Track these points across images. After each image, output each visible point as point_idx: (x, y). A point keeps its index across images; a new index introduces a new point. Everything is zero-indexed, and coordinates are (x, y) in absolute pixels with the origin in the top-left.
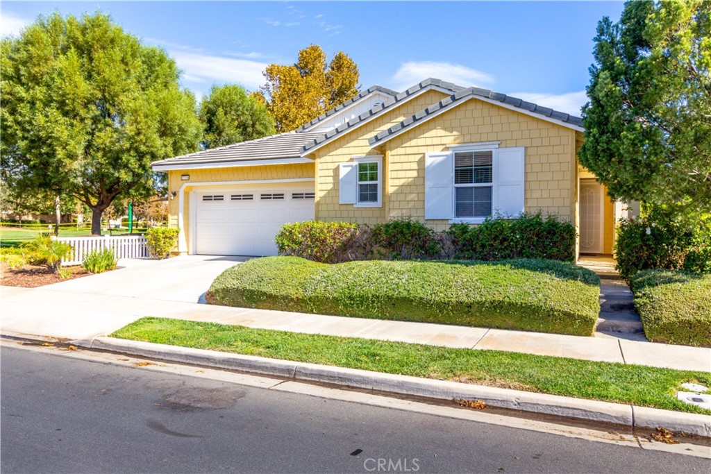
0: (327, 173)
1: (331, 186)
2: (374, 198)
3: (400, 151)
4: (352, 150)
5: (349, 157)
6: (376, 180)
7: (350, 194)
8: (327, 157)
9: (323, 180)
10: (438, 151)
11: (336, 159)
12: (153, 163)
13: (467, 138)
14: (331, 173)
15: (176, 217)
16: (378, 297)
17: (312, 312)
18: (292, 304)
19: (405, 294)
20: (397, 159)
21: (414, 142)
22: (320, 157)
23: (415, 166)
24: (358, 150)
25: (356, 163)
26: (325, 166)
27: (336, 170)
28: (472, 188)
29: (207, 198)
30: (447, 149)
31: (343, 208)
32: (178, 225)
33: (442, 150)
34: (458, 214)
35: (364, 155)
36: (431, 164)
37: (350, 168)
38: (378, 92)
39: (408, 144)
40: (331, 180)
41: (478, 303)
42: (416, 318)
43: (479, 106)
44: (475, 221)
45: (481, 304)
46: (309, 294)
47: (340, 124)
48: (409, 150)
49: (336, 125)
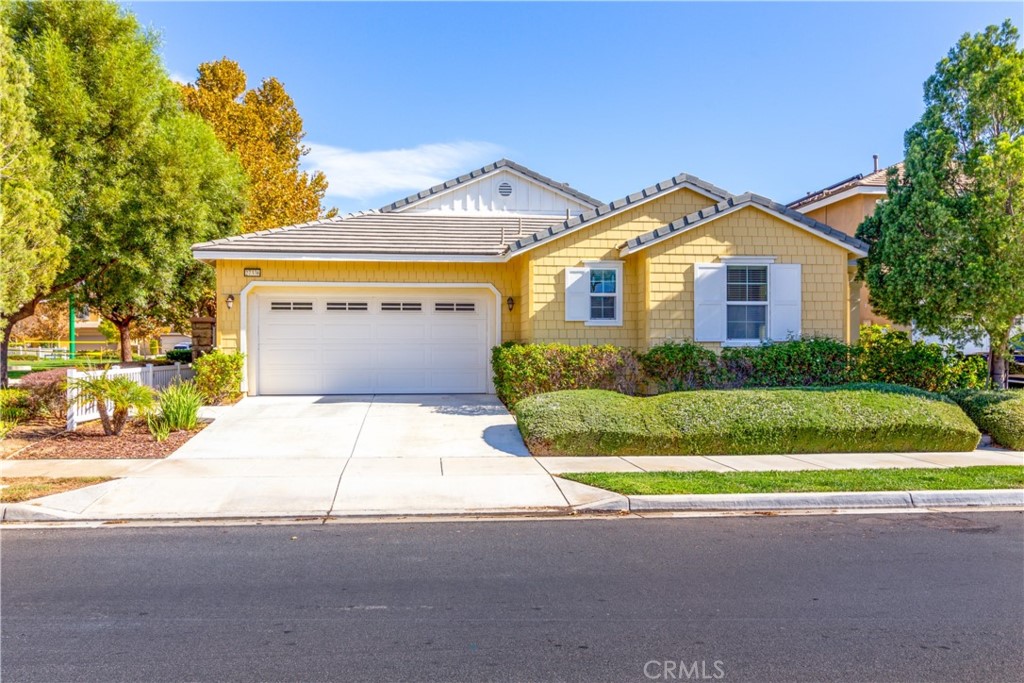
0: (545, 280)
1: (551, 298)
2: (610, 314)
3: (662, 258)
4: (581, 252)
5: (577, 261)
6: (615, 292)
7: (579, 309)
8: (546, 259)
9: (540, 289)
10: (708, 262)
11: (558, 261)
12: (195, 245)
13: (741, 250)
14: (552, 280)
15: (234, 336)
17: (693, 453)
18: (668, 445)
19: (807, 424)
20: (659, 268)
21: (679, 250)
22: (536, 258)
23: (681, 278)
24: (590, 252)
25: (587, 269)
26: (542, 270)
27: (560, 277)
28: (744, 306)
29: (277, 306)
30: (718, 260)
31: (571, 326)
32: (238, 348)
33: (713, 262)
34: (730, 336)
35: (598, 260)
36: (701, 276)
37: (580, 275)
38: (509, 170)
39: (672, 251)
40: (551, 289)
41: (885, 428)
42: (816, 449)
43: (753, 215)
44: (750, 344)
45: (888, 429)
46: (690, 433)
47: (448, 206)
48: (674, 259)
49: (443, 207)
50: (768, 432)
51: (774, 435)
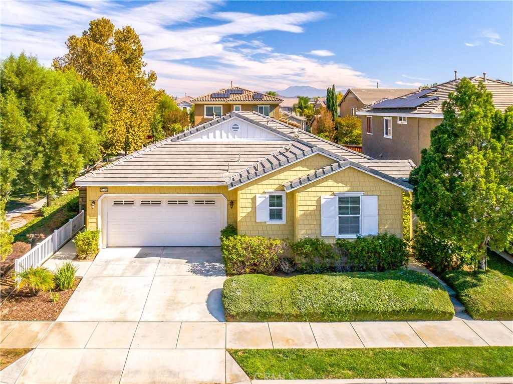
0: (246, 201)
1: (249, 210)
2: (280, 218)
3: (304, 193)
4: (264, 187)
5: (262, 191)
6: (282, 206)
7: (263, 216)
8: (246, 190)
9: (243, 205)
10: (328, 195)
11: (253, 191)
14: (250, 201)
16: (348, 311)
17: (305, 321)
19: (364, 308)
20: (303, 198)
21: (313, 189)
22: (241, 190)
23: (314, 203)
24: (269, 187)
25: (268, 196)
26: (245, 196)
27: (254, 200)
28: (348, 217)
29: (117, 203)
30: (334, 194)
31: (260, 224)
32: (97, 227)
33: (331, 195)
35: (273, 190)
36: (325, 202)
37: (264, 198)
38: (237, 118)
39: (310, 190)
40: (250, 205)
41: (403, 310)
44: (351, 237)
46: (303, 311)
47: (206, 136)
48: (310, 194)
49: (203, 137)
50: (343, 312)
51: (346, 313)
